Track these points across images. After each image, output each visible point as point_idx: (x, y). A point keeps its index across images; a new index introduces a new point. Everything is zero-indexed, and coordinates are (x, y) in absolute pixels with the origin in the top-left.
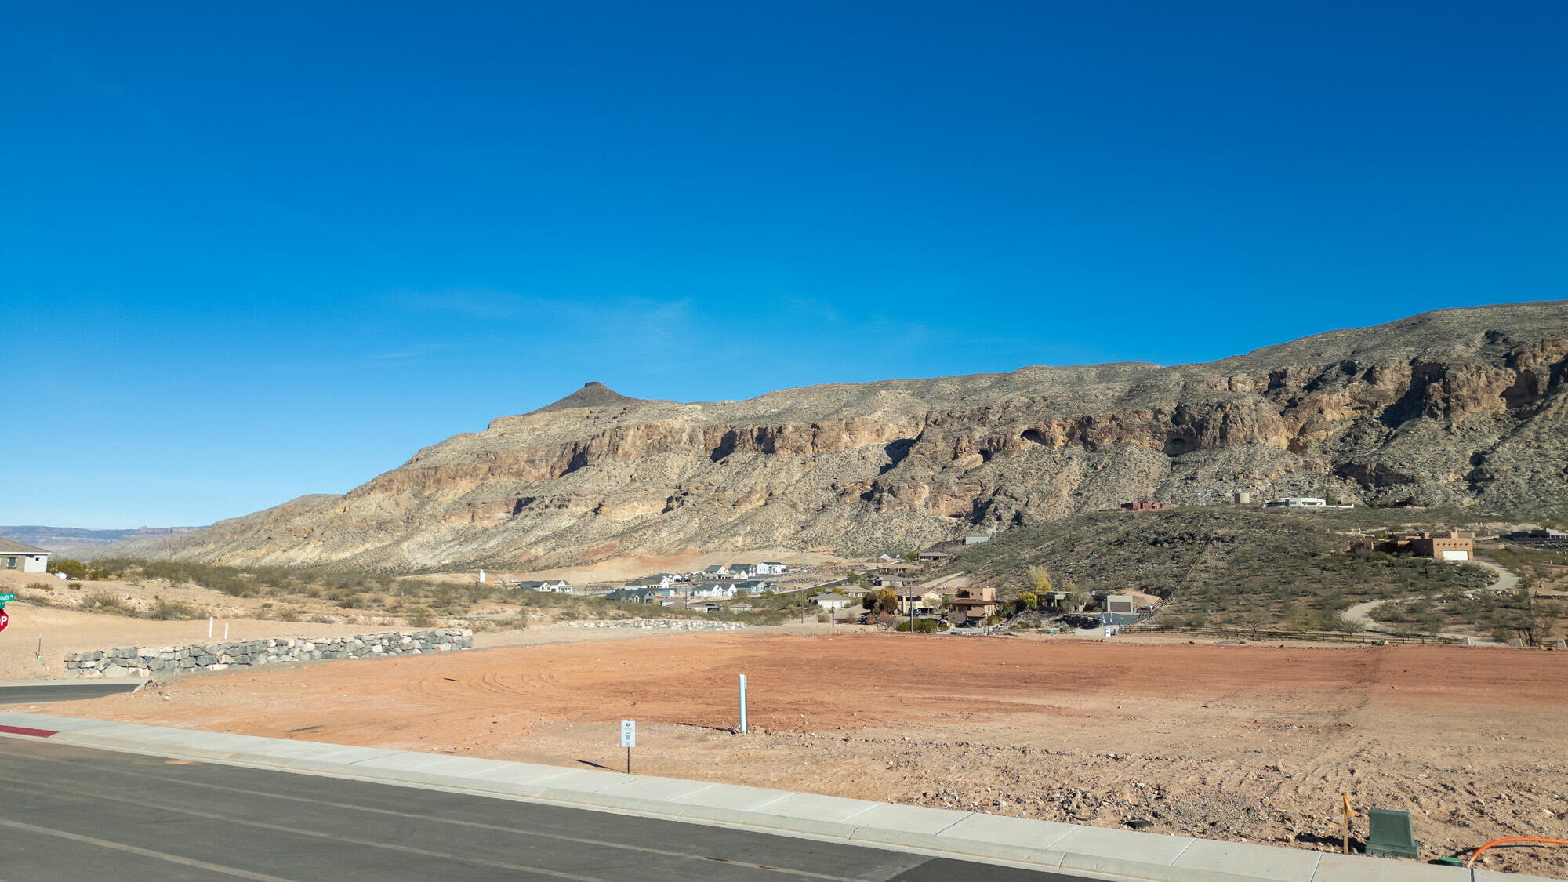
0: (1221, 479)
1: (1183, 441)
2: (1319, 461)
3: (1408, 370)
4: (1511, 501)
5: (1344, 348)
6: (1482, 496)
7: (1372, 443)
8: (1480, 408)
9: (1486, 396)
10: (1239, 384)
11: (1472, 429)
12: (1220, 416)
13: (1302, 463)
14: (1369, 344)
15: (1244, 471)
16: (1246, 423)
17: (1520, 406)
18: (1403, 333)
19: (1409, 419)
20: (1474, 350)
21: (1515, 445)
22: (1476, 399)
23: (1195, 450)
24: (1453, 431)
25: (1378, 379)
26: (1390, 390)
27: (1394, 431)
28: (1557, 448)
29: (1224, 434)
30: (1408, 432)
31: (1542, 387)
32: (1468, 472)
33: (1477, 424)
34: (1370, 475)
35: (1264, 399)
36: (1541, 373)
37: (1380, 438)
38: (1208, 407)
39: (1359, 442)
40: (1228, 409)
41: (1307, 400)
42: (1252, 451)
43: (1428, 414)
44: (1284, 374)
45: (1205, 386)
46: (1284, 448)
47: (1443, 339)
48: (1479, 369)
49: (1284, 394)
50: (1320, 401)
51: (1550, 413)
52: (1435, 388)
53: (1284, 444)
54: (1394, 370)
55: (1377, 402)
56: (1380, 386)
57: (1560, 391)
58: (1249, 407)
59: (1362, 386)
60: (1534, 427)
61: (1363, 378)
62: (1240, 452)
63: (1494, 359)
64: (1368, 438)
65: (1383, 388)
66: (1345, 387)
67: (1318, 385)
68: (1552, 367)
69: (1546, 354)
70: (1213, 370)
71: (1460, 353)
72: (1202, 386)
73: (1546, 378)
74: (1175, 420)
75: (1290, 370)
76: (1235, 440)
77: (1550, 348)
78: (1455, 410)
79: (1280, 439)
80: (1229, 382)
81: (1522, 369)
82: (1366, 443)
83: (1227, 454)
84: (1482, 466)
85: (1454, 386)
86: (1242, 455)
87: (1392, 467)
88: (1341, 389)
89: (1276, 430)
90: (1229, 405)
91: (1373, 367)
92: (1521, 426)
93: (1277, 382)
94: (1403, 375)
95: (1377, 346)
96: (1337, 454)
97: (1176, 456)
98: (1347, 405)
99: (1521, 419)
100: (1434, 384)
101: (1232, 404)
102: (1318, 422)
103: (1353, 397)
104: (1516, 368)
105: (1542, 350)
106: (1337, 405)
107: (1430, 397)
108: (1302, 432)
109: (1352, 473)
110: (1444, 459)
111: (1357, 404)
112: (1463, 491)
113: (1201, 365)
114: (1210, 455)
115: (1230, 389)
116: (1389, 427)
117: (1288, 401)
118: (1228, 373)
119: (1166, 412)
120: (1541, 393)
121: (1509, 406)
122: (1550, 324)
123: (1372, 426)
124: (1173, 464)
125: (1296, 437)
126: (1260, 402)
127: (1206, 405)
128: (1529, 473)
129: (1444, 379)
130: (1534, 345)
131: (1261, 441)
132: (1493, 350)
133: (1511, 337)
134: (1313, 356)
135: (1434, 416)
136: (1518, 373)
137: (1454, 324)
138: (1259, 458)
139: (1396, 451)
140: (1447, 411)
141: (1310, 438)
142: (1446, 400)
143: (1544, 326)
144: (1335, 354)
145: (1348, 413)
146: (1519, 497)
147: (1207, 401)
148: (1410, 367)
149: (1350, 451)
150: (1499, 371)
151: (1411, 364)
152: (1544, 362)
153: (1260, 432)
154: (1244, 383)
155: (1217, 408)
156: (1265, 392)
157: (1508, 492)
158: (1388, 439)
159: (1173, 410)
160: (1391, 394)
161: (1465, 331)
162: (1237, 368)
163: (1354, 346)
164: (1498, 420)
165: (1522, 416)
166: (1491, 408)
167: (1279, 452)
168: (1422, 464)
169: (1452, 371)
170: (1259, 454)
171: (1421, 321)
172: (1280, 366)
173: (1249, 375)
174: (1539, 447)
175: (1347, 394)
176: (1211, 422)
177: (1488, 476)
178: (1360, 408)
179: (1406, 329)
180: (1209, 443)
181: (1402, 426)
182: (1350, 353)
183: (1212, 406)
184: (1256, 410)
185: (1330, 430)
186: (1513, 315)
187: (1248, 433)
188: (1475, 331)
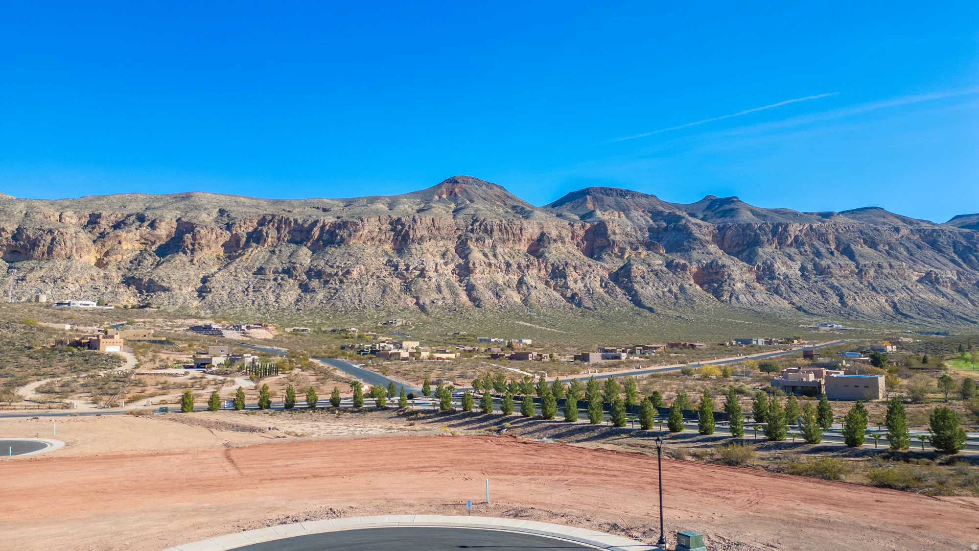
0: (44, 282)
1: (20, 252)
2: (113, 274)
3: (175, 225)
4: (218, 305)
5: (141, 205)
6: (204, 301)
7: (149, 266)
8: (210, 251)
9: (214, 245)
10: (67, 218)
11: (204, 262)
12: (49, 238)
13: (102, 274)
14: (157, 205)
15: (62, 277)
16: (67, 245)
17: (231, 252)
18: (177, 201)
19: (171, 253)
20: (212, 218)
21: (224, 274)
22: (208, 246)
23: (28, 260)
24: (194, 263)
25: (157, 227)
26: (163, 235)
27: (162, 260)
28: (244, 277)
29: (50, 251)
30: (170, 261)
31: (242, 244)
32: (199, 287)
33: (207, 260)
34: (144, 285)
35: (82, 231)
36: (242, 236)
37: (153, 263)
38: (41, 231)
39: (141, 264)
40: (55, 234)
41: (112, 235)
42: (69, 264)
43: (182, 251)
44: (99, 216)
45: (42, 216)
46: (93, 264)
47: (197, 209)
48: (212, 229)
49: (98, 229)
50: (120, 236)
51: (244, 258)
52: (188, 237)
53: (93, 261)
54: (167, 223)
55: (155, 241)
56: (158, 232)
57: (250, 246)
58: (71, 235)
59: (147, 230)
60: (235, 265)
61: (148, 225)
62: (60, 264)
63: (220, 225)
64: (146, 262)
65: (159, 233)
66: (137, 229)
67: (121, 226)
68: (248, 233)
69: (246, 226)
70: (50, 206)
71: (204, 219)
72: (39, 217)
73: (245, 239)
74: (14, 237)
75: (104, 214)
76: (58, 256)
77: (248, 223)
78: (197, 251)
79: (91, 257)
80: (60, 216)
81: (234, 232)
82: (145, 265)
83: (51, 264)
84: (206, 284)
85: (198, 237)
86: (62, 266)
87: (157, 281)
88: (134, 230)
89: (89, 252)
90: (56, 232)
91: (155, 220)
92: (229, 264)
93: (94, 220)
94: (172, 227)
95: (160, 207)
96: (126, 270)
97: (12, 262)
98: (137, 241)
99: (230, 260)
100: (188, 235)
101: (59, 231)
102: (117, 249)
103: (141, 236)
104: (231, 231)
105: (245, 223)
106: (131, 240)
107: (184, 242)
108: (107, 254)
109: (134, 283)
110: (187, 279)
111: (143, 241)
112: (195, 298)
113: (42, 200)
114: (39, 264)
115: (60, 221)
116: (160, 257)
117: (100, 234)
118: (60, 209)
119: (8, 231)
120: (241, 246)
121: (225, 252)
122: (251, 210)
123: (150, 255)
124: (10, 268)
125: (102, 257)
126: (79, 232)
127: (40, 229)
128: (229, 290)
129: (193, 232)
130: (241, 220)
131: (77, 258)
132: (221, 220)
133: (231, 214)
134: (120, 207)
135: (185, 253)
136: (232, 234)
137: (205, 201)
138: (73, 269)
139: (162, 271)
140: (193, 251)
141: (111, 259)
142: (193, 245)
143: (248, 211)
144: (135, 208)
145: (137, 246)
146: (222, 303)
147: (41, 226)
148: (176, 223)
149: (135, 269)
150: (222, 232)
151: (177, 221)
152: (245, 230)
153: (77, 252)
154: (71, 218)
155: (48, 232)
156: (85, 226)
157: (217, 299)
158: (159, 264)
159: (14, 230)
160: (164, 237)
161: (209, 207)
162: (68, 207)
163: (148, 205)
164: (219, 259)
165: (231, 258)
166: (216, 252)
167: (88, 266)
168: (175, 281)
169: (198, 229)
170: (74, 266)
171: (187, 197)
172: (98, 210)
173: (75, 213)
174: (236, 276)
175: (138, 234)
176: (42, 242)
177: (209, 290)
178: (144, 243)
179: (179, 200)
180: (39, 256)
181: (167, 257)
182: (144, 209)
183: (44, 231)
184: (76, 237)
185: (124, 255)
186: (235, 202)
187: (68, 252)
188: (215, 208)
